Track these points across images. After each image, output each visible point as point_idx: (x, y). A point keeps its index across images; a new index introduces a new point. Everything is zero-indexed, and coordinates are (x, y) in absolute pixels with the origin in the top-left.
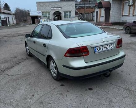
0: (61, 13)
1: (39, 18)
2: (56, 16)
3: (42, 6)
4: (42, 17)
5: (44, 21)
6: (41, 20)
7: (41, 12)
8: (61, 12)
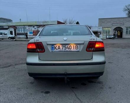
0: (122, 29)
1: (99, 33)
2: (116, 31)
3: (104, 22)
4: (102, 32)
5: (103, 36)
6: (100, 35)
7: (102, 27)
8: (122, 27)
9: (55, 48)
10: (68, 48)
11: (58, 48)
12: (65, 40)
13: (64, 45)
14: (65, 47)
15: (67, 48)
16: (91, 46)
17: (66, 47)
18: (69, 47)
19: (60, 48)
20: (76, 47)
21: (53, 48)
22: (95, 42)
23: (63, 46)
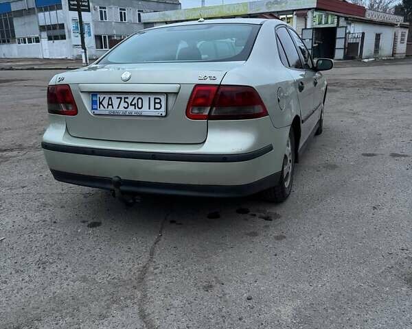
9: (100, 103)
10: (135, 105)
11: (109, 104)
12: (126, 81)
13: (123, 96)
14: (125, 102)
15: (131, 105)
16: (201, 101)
17: (129, 101)
18: (135, 101)
19: (112, 105)
20: (155, 103)
21: (94, 103)
22: (216, 88)
23: (121, 98)
